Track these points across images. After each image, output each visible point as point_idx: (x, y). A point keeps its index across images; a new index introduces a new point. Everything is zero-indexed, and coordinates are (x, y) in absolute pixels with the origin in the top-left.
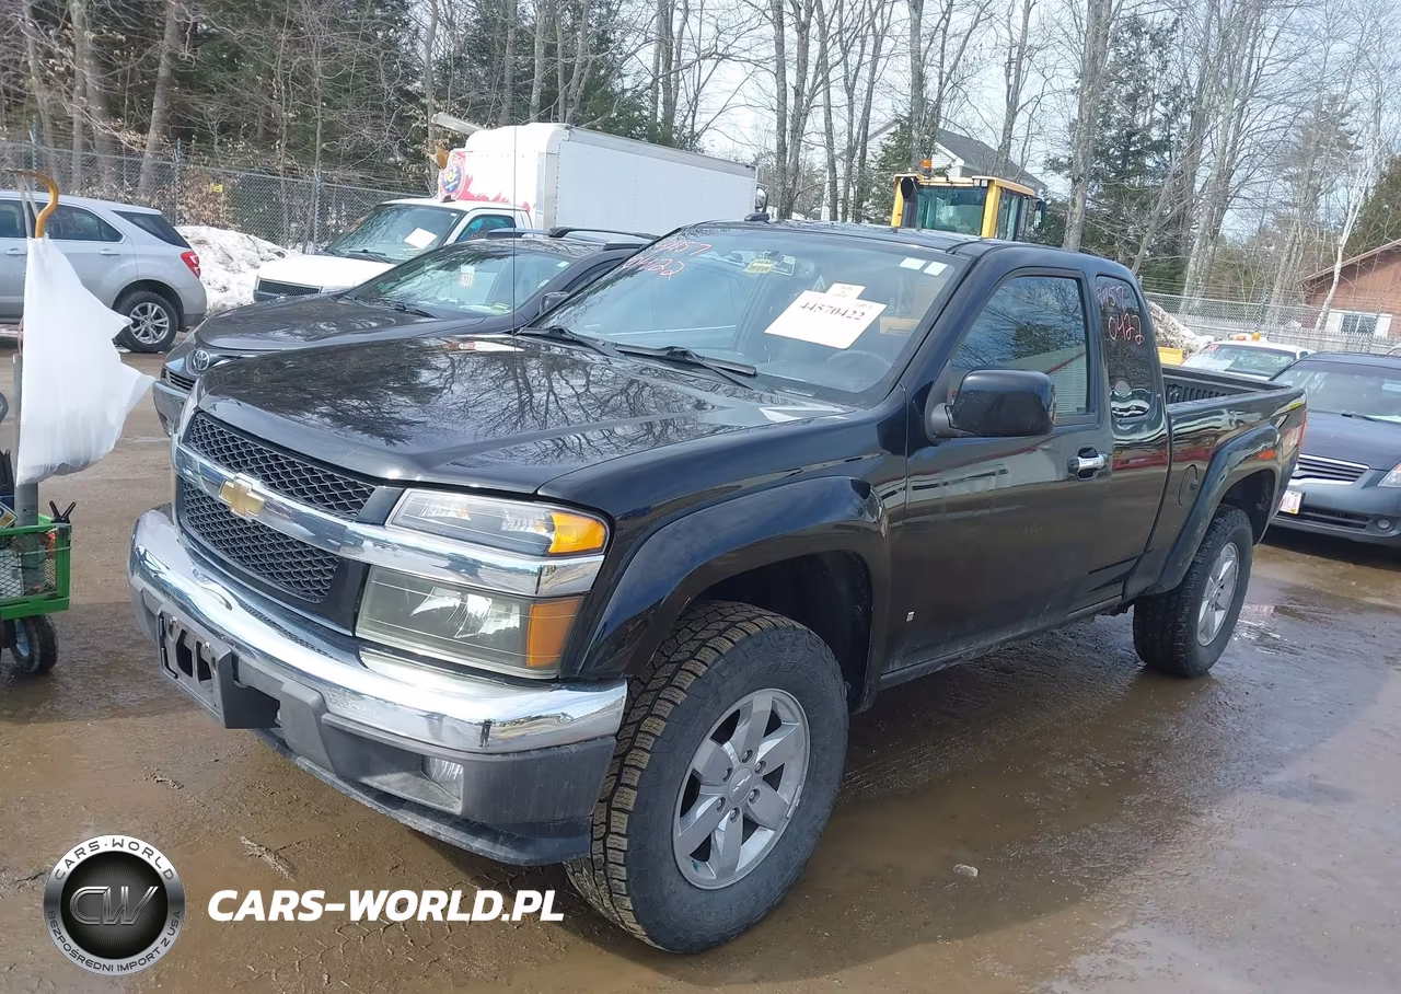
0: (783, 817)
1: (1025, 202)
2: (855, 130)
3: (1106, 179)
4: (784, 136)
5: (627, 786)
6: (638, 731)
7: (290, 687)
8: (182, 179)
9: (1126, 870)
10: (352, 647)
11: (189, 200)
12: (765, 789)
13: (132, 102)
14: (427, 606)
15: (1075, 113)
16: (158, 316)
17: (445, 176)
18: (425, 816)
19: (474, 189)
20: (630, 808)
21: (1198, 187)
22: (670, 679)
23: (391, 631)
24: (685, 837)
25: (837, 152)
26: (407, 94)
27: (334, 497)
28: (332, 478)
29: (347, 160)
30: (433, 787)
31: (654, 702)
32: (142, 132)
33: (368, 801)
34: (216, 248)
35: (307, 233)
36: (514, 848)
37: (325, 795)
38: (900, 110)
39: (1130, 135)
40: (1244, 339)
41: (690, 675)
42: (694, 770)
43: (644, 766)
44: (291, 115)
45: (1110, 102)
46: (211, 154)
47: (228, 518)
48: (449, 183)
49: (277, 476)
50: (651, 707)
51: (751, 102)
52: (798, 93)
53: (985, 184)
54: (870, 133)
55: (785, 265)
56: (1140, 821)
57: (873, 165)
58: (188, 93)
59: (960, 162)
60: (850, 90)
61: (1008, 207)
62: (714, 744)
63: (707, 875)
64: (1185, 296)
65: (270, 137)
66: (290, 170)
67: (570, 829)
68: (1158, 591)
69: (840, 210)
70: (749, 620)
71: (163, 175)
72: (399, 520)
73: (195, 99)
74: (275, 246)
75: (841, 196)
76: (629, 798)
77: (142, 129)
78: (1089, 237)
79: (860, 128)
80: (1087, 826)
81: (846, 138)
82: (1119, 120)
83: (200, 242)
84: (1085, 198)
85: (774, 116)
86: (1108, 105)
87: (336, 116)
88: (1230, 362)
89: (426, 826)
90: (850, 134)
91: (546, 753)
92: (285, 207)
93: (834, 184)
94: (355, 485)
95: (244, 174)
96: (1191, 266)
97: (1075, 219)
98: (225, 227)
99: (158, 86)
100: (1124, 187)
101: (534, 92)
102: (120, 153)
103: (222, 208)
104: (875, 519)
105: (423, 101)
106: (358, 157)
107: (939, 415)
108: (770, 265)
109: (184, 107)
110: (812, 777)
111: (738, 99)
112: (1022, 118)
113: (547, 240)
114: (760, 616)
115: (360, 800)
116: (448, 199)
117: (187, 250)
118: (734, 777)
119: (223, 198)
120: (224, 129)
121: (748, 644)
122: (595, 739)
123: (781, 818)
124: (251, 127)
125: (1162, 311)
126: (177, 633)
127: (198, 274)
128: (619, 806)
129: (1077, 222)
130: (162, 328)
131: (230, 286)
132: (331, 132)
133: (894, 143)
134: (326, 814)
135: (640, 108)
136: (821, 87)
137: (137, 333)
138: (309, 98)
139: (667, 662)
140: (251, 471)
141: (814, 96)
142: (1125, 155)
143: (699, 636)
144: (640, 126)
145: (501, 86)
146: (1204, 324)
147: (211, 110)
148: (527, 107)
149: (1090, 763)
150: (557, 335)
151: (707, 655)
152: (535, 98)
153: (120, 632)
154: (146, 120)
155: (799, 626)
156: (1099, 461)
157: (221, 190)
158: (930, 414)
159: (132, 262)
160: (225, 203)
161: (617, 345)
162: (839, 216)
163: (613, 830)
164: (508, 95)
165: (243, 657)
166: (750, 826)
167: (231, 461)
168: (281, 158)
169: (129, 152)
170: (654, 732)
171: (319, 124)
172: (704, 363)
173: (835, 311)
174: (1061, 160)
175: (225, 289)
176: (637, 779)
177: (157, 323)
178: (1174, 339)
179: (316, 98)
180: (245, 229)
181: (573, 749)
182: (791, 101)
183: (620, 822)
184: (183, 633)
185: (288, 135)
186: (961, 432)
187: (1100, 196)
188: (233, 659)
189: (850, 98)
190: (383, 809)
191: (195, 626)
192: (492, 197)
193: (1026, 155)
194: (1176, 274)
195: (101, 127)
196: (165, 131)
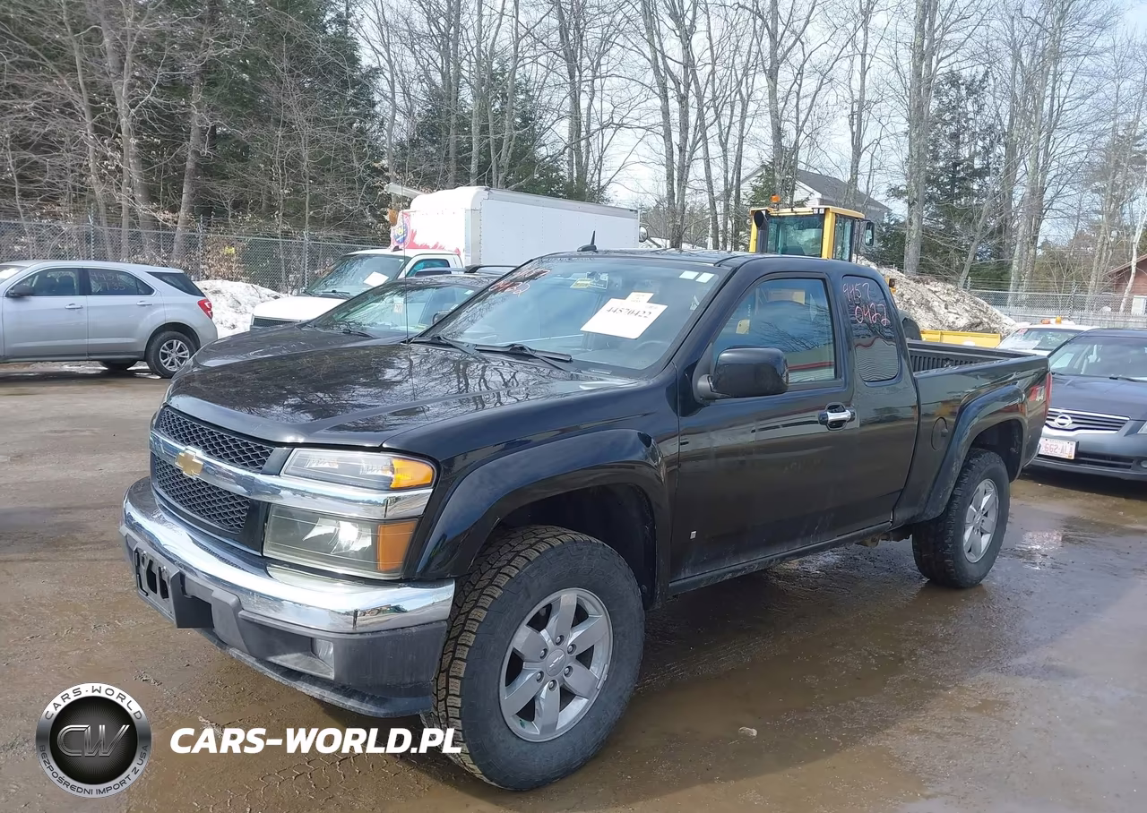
0: (593, 688)
1: (857, 223)
2: (730, 175)
3: (937, 201)
4: (672, 185)
5: (460, 659)
6: (467, 619)
7: (218, 593)
8: (204, 245)
9: (879, 730)
10: (262, 565)
11: (210, 261)
12: (578, 667)
13: (166, 189)
14: (316, 532)
15: (906, 150)
16: (181, 350)
17: (395, 231)
18: (314, 685)
19: (418, 240)
20: (462, 675)
21: (1015, 203)
22: (492, 580)
23: (286, 551)
24: (510, 701)
25: (716, 194)
26: (375, 169)
27: (248, 458)
28: (246, 444)
29: (329, 222)
30: (317, 662)
31: (479, 597)
32: (174, 212)
33: (275, 677)
34: (228, 296)
35: (300, 281)
36: (376, 705)
37: (265, 688)
38: (765, 157)
39: (955, 165)
40: (1049, 323)
41: (506, 577)
42: (514, 649)
43: (471, 644)
44: (286, 192)
45: (936, 140)
46: (227, 225)
47: (182, 479)
48: (399, 237)
49: (212, 446)
50: (477, 601)
51: (643, 160)
52: (682, 150)
53: (822, 211)
54: (742, 177)
55: (601, 282)
56: (897, 694)
57: (745, 202)
58: (208, 180)
59: (818, 195)
60: (724, 145)
61: (843, 228)
62: (530, 630)
63: (533, 731)
64: (1011, 292)
65: (272, 208)
66: (286, 234)
67: (417, 690)
68: (925, 518)
69: (721, 239)
70: (555, 536)
71: (191, 243)
72: (290, 470)
73: (214, 185)
74: (274, 292)
75: (721, 227)
76: (461, 668)
77: (174, 209)
78: (926, 248)
79: (734, 174)
80: (853, 699)
81: (722, 182)
82: (945, 154)
83: (216, 292)
84: (920, 218)
85: (664, 170)
86: (935, 143)
87: (320, 190)
88: (1037, 342)
89: (316, 691)
90: (726, 179)
91: (394, 633)
92: (283, 262)
93: (715, 219)
94: (261, 448)
95: (251, 238)
96: (1015, 267)
97: (913, 234)
98: (237, 280)
99: (186, 176)
100: (952, 207)
101: (473, 162)
102: (158, 229)
103: (234, 266)
104: (656, 464)
105: (386, 174)
106: (337, 220)
107: (703, 384)
108: (589, 282)
109: (207, 192)
110: (616, 657)
111: (633, 158)
112: (865, 157)
113: (462, 274)
114: (565, 534)
115: (271, 676)
116: (397, 249)
117: (203, 298)
118: (550, 656)
119: (235, 258)
120: (236, 205)
121: (551, 554)
122: (431, 623)
123: (592, 689)
124: (256, 202)
125: (985, 304)
126: (147, 563)
127: (211, 316)
128: (454, 674)
129: (914, 237)
130: (184, 359)
131: (238, 324)
132: (317, 202)
133: (761, 184)
134: (264, 700)
135: (557, 170)
136: (701, 143)
137: (165, 364)
138: (298, 178)
139: (491, 568)
140: (196, 444)
141: (694, 152)
142: (953, 181)
143: (515, 549)
144: (558, 184)
145: (447, 159)
146: (1025, 313)
147: (226, 192)
148: (467, 174)
149: (866, 653)
150: (437, 341)
151: (520, 562)
152: (473, 168)
153: (128, 579)
154: (177, 202)
155: (594, 540)
156: (845, 415)
157: (233, 252)
158: (697, 383)
159: (161, 310)
160: (237, 261)
161: (477, 345)
162: (721, 245)
163: (451, 692)
164: (453, 166)
165: (188, 575)
166: (567, 696)
167: (184, 438)
168: (280, 225)
169: (164, 227)
170: (479, 619)
171: (308, 197)
172: (536, 354)
173: (630, 312)
174: (901, 188)
175: (234, 326)
176: (466, 653)
177: (180, 355)
178: (997, 326)
179: (305, 177)
180: (253, 280)
181: (414, 630)
182: (676, 158)
183: (455, 686)
184: (151, 562)
185: (284, 206)
186: (719, 395)
187: (934, 215)
188: (181, 577)
189: (725, 150)
190: (286, 682)
191: (158, 556)
192: (431, 245)
193: (870, 186)
194: (1002, 274)
195: (142, 208)
196: (192, 210)
